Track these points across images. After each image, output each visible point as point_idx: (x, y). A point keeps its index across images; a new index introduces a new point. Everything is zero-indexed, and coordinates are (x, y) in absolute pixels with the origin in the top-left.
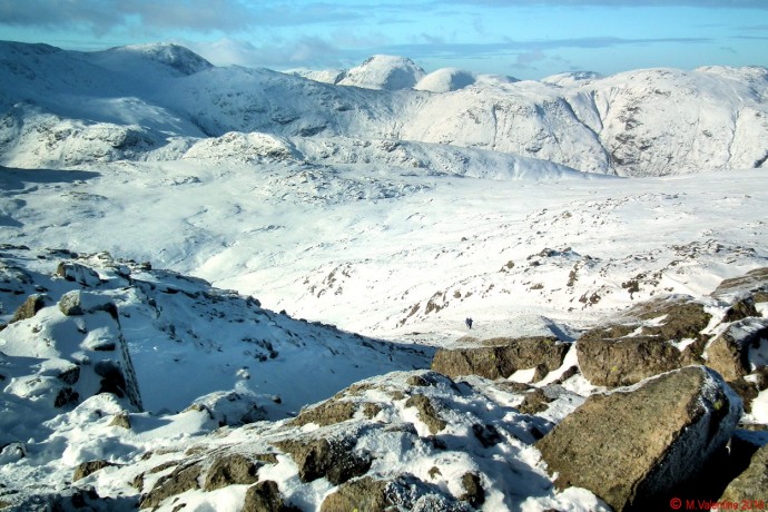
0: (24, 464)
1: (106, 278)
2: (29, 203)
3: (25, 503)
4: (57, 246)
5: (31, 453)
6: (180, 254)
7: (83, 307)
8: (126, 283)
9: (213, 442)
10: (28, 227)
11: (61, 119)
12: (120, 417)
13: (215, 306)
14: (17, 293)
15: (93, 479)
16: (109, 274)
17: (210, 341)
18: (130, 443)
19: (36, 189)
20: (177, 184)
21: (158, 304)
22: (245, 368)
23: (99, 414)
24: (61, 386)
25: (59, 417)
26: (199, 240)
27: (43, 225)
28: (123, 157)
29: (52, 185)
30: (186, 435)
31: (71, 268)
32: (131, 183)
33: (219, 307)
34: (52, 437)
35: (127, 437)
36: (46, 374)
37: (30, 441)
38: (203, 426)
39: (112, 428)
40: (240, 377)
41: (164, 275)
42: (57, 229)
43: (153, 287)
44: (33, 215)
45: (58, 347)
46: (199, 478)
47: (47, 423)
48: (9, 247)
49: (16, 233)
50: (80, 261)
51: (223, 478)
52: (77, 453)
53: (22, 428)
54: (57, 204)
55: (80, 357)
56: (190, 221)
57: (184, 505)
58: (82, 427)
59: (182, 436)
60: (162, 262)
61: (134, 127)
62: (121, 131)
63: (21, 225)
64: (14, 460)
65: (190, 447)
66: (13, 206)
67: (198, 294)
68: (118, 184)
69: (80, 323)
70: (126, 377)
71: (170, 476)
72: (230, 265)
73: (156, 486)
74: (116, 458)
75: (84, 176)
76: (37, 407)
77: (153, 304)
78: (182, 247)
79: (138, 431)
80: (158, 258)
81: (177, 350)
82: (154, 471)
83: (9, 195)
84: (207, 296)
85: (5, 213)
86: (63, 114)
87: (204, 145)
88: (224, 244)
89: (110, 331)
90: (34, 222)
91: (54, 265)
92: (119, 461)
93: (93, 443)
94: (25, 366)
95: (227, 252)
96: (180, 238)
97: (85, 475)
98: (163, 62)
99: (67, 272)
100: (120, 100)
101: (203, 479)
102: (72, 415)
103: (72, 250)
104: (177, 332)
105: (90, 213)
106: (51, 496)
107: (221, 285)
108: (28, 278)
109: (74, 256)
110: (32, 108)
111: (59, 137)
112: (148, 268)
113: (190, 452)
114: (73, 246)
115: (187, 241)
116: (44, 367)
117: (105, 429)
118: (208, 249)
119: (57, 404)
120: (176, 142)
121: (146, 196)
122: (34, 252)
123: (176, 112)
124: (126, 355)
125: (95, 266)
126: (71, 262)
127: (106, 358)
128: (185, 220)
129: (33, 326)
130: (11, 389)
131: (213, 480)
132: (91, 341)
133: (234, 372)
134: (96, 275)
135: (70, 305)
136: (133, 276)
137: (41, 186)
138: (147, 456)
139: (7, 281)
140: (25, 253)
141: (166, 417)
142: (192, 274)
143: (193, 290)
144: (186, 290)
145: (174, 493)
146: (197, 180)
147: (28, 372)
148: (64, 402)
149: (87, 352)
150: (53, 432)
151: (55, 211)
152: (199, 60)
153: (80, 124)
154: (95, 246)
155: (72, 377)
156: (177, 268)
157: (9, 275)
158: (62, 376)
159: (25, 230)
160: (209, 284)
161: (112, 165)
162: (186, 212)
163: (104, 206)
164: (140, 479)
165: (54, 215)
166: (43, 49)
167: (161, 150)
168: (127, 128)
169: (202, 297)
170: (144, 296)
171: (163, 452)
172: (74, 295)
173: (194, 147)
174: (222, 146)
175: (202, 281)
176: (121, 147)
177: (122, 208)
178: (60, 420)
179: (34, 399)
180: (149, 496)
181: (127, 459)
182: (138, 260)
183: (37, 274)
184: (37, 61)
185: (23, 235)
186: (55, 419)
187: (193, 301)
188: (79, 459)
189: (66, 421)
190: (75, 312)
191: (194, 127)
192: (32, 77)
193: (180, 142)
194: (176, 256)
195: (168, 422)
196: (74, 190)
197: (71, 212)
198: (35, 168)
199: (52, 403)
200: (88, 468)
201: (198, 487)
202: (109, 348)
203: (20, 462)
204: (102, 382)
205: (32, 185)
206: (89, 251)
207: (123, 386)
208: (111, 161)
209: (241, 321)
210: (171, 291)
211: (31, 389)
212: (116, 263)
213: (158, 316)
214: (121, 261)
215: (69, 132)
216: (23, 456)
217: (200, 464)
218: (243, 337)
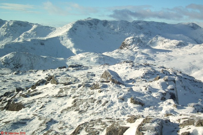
0: (154, 111)
1: (171, 74)
2: (157, 56)
3: (156, 120)
4: (161, 66)
5: (156, 109)
6: (188, 70)
7: (168, 80)
8: (176, 75)
9: (197, 115)
10: (156, 61)
11: (166, 39)
12: (175, 105)
13: (195, 83)
14: (153, 75)
15: (168, 117)
16: (172, 73)
17: (193, 91)
18: (176, 111)
19: (159, 53)
20: (189, 54)
21: (182, 81)
22: (201, 99)
23: (170, 103)
24: (162, 96)
25: (161, 102)
26: (193, 68)
27: (159, 61)
28: (178, 48)
29: (162, 53)
30: (189, 112)
31: (164, 71)
32: (179, 53)
33: (196, 84)
34: (160, 106)
35: (176, 110)
36: (159, 93)
37: (155, 106)
38: (193, 111)
39: (173, 107)
40: (200, 101)
41: (184, 75)
42: (162, 62)
43: (181, 77)
44: (157, 59)
45: (162, 88)
46: (194, 123)
47: (159, 103)
48: (152, 65)
49: (154, 62)
50: (166, 70)
51: (200, 124)
52: (165, 111)
53: (154, 103)
54: (163, 57)
55: (167, 90)
56: (191, 63)
57: (190, 128)
58: (166, 105)
59: (188, 112)
60: (184, 72)
61: (181, 41)
62: (178, 42)
63: (155, 60)
64: (152, 110)
65: (191, 115)
66: (154, 56)
67: (192, 80)
68: (176, 53)
69: (167, 83)
70: (176, 96)
71: (187, 121)
72: (200, 74)
73: (183, 122)
74: (173, 114)
75: (169, 51)
76: (157, 99)
77: (181, 81)
78: (189, 69)
79: (178, 109)
80: (183, 71)
81: (185, 92)
82: (183, 119)
83: (153, 54)
84: (194, 81)
85: (152, 58)
86: (166, 38)
87: (197, 46)
88: (199, 69)
89: (174, 86)
90: (157, 60)
91: (161, 70)
92: (174, 115)
93: (168, 109)
94: (156, 90)
95: (199, 71)
96: (188, 67)
97: (167, 116)
98: (189, 27)
99: (163, 71)
100: (179, 35)
101: (195, 123)
102: (164, 102)
103: (165, 67)
104: (186, 88)
105: (169, 59)
106: (161, 119)
107: (197, 79)
108: (155, 72)
109: (165, 68)
110: (160, 36)
111: (165, 42)
112: (181, 73)
113: (191, 116)
114: (165, 66)
115: (190, 67)
116: (159, 91)
117: (171, 107)
118: (195, 70)
119: (161, 100)
120: (190, 45)
121: (182, 57)
122: (157, 67)
123: (191, 38)
124: (176, 92)
125: (170, 71)
126: (164, 69)
127: (172, 92)
128: (190, 63)
129: (158, 82)
130: (152, 95)
131: (198, 124)
132: (169, 87)
133: (198, 99)
134: (169, 73)
135: (166, 79)
136: (177, 74)
137: (160, 53)
138: (181, 115)
139: (151, 72)
140: (155, 66)
141: (185, 107)
142: (190, 75)
143: (191, 79)
144: (189, 79)
145: (188, 125)
146: (194, 54)
147: (156, 92)
148: (163, 100)
149: (168, 90)
150: (160, 105)
151: (162, 58)
152: (198, 26)
153: (169, 40)
154: (170, 66)
155: (165, 94)
156: (187, 74)
157: (152, 71)
158: (163, 94)
159: (155, 62)
160: (194, 78)
161: (175, 49)
162: (191, 61)
163: (172, 58)
164: (179, 120)
165: (162, 59)
166: (164, 24)
167: (187, 46)
168: (179, 41)
169: (192, 81)
170: (179, 79)
171: (184, 115)
172: (167, 77)
173: (195, 46)
174: (201, 46)
175: (193, 77)
176: (178, 45)
177: (176, 59)
178: (162, 103)
179: (157, 98)
180: (182, 124)
181: (175, 115)
182: (179, 71)
183: (157, 71)
184: (162, 26)
185: (155, 63)
186: (161, 103)
187: (190, 81)
188: (165, 112)
189: (163, 104)
190: (166, 80)
191: (195, 42)
192: (161, 30)
193: (192, 45)
194: (187, 71)
195: (185, 108)
196: (167, 54)
197: (165, 59)
198: (159, 49)
199: (160, 99)
200: (167, 115)
201: (194, 125)
202: (173, 89)
203: (153, 110)
204: (171, 97)
205: (158, 52)
206: (168, 67)
207: (175, 98)
208: (175, 48)
209: (201, 88)
210: (185, 78)
211: (156, 95)
212: (174, 71)
213: (182, 84)
214: (175, 70)
215: (167, 41)
216: (154, 109)
217: (194, 120)
218: (201, 91)
